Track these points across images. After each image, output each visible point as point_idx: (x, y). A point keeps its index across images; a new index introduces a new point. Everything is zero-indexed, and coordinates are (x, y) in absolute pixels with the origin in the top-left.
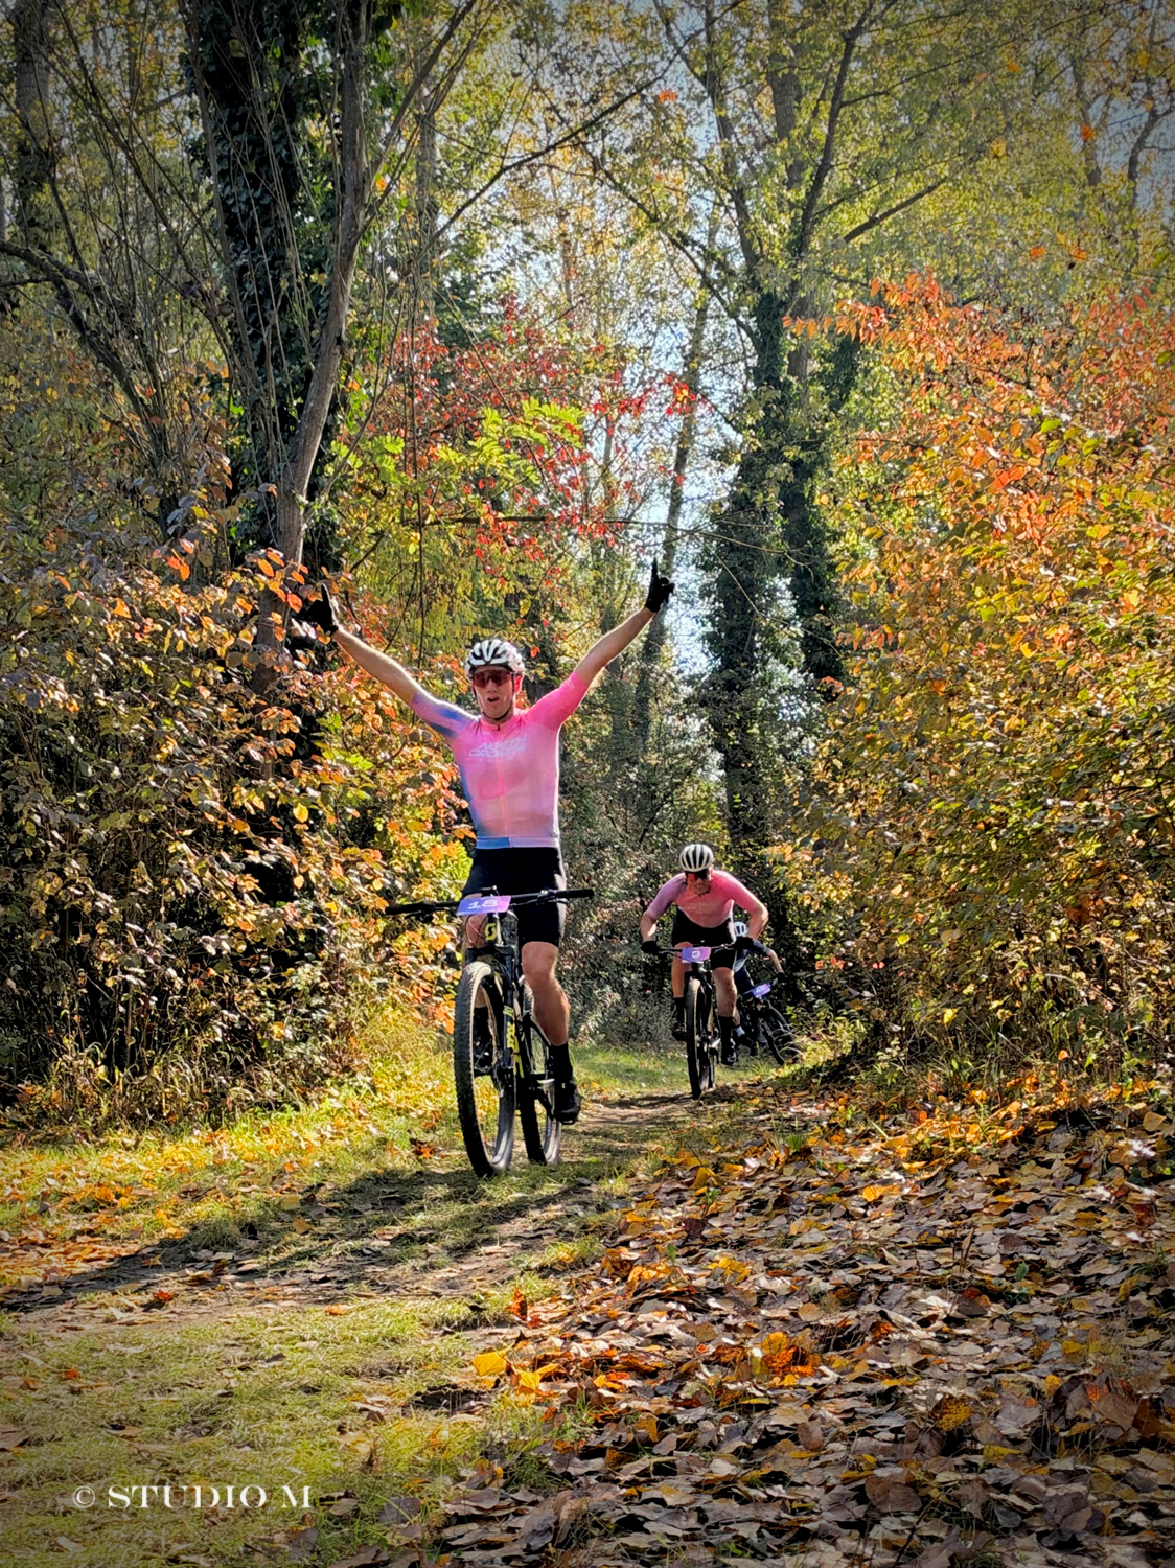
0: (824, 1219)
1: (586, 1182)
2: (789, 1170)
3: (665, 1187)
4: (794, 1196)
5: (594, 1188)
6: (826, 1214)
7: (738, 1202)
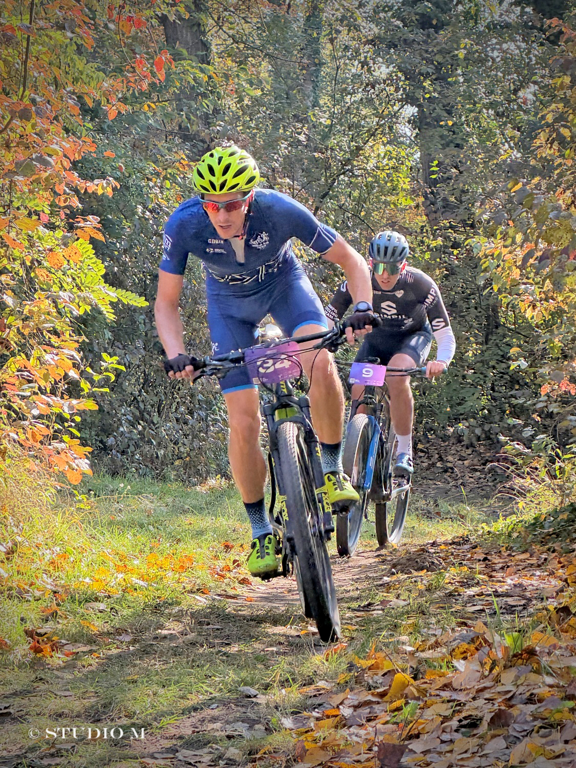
0: (553, 743)
1: (253, 691)
2: (508, 677)
3: (353, 698)
4: (514, 712)
5: (262, 699)
6: (556, 735)
7: (446, 719)
